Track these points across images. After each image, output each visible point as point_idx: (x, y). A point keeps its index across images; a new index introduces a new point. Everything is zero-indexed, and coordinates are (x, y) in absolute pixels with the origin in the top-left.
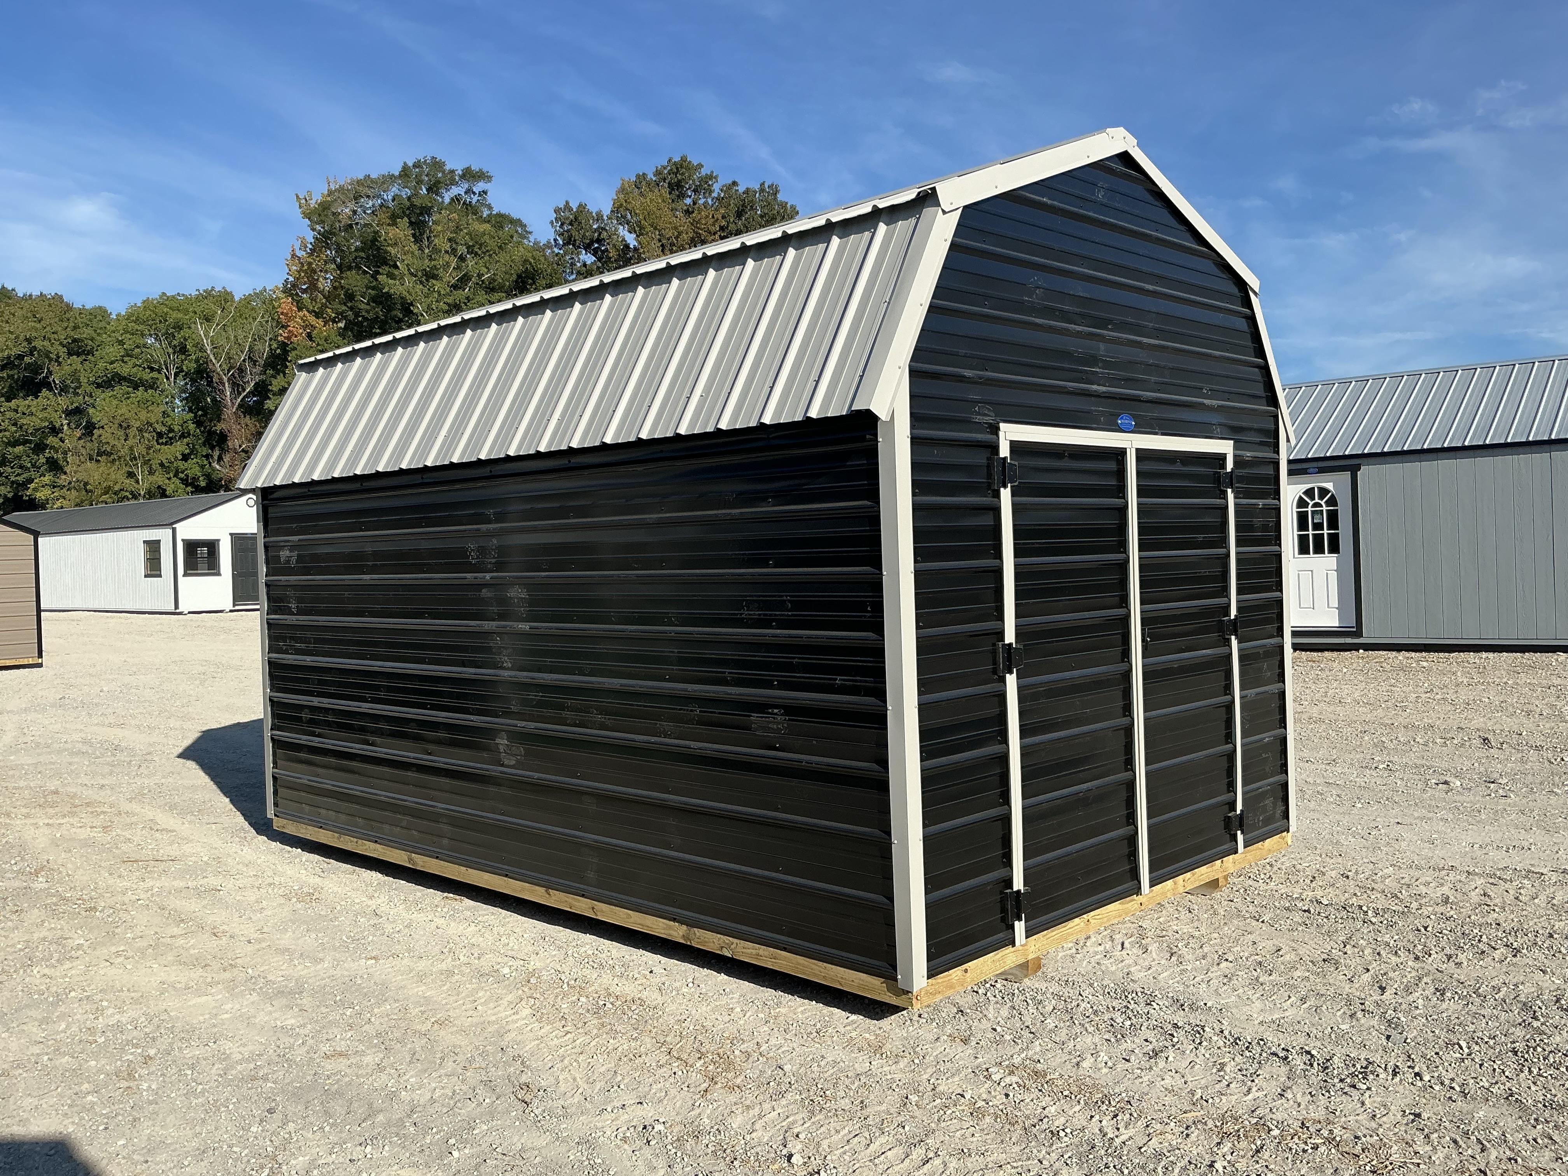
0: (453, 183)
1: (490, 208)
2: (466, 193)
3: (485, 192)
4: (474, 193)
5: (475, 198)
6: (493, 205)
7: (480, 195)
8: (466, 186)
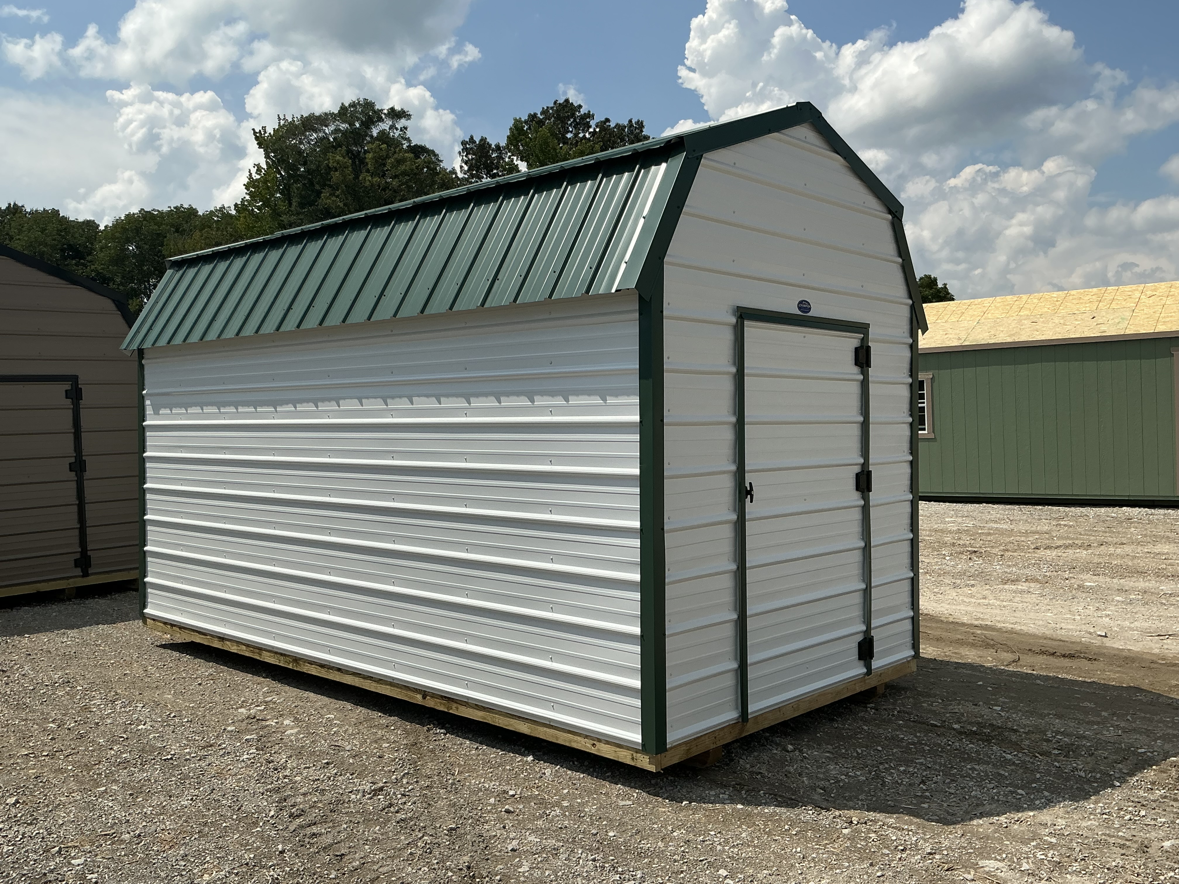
0: (381, 120)
1: (409, 140)
2: (390, 129)
3: (406, 128)
4: (397, 129)
5: (397, 133)
6: (411, 139)
7: (401, 130)
8: (391, 123)
